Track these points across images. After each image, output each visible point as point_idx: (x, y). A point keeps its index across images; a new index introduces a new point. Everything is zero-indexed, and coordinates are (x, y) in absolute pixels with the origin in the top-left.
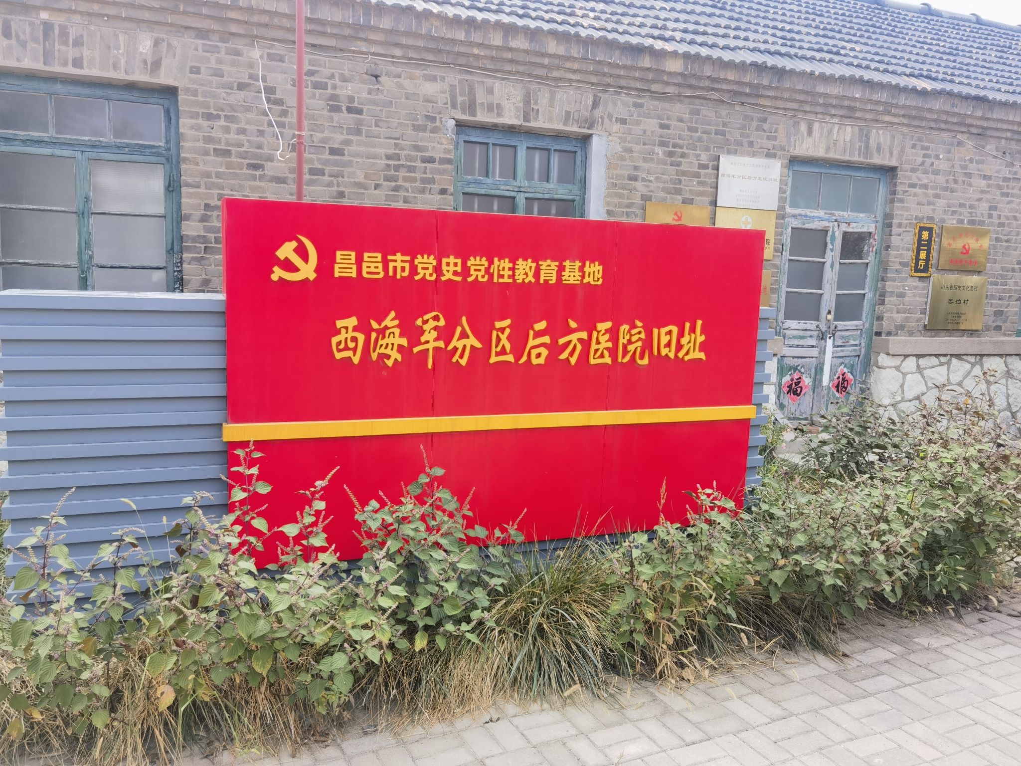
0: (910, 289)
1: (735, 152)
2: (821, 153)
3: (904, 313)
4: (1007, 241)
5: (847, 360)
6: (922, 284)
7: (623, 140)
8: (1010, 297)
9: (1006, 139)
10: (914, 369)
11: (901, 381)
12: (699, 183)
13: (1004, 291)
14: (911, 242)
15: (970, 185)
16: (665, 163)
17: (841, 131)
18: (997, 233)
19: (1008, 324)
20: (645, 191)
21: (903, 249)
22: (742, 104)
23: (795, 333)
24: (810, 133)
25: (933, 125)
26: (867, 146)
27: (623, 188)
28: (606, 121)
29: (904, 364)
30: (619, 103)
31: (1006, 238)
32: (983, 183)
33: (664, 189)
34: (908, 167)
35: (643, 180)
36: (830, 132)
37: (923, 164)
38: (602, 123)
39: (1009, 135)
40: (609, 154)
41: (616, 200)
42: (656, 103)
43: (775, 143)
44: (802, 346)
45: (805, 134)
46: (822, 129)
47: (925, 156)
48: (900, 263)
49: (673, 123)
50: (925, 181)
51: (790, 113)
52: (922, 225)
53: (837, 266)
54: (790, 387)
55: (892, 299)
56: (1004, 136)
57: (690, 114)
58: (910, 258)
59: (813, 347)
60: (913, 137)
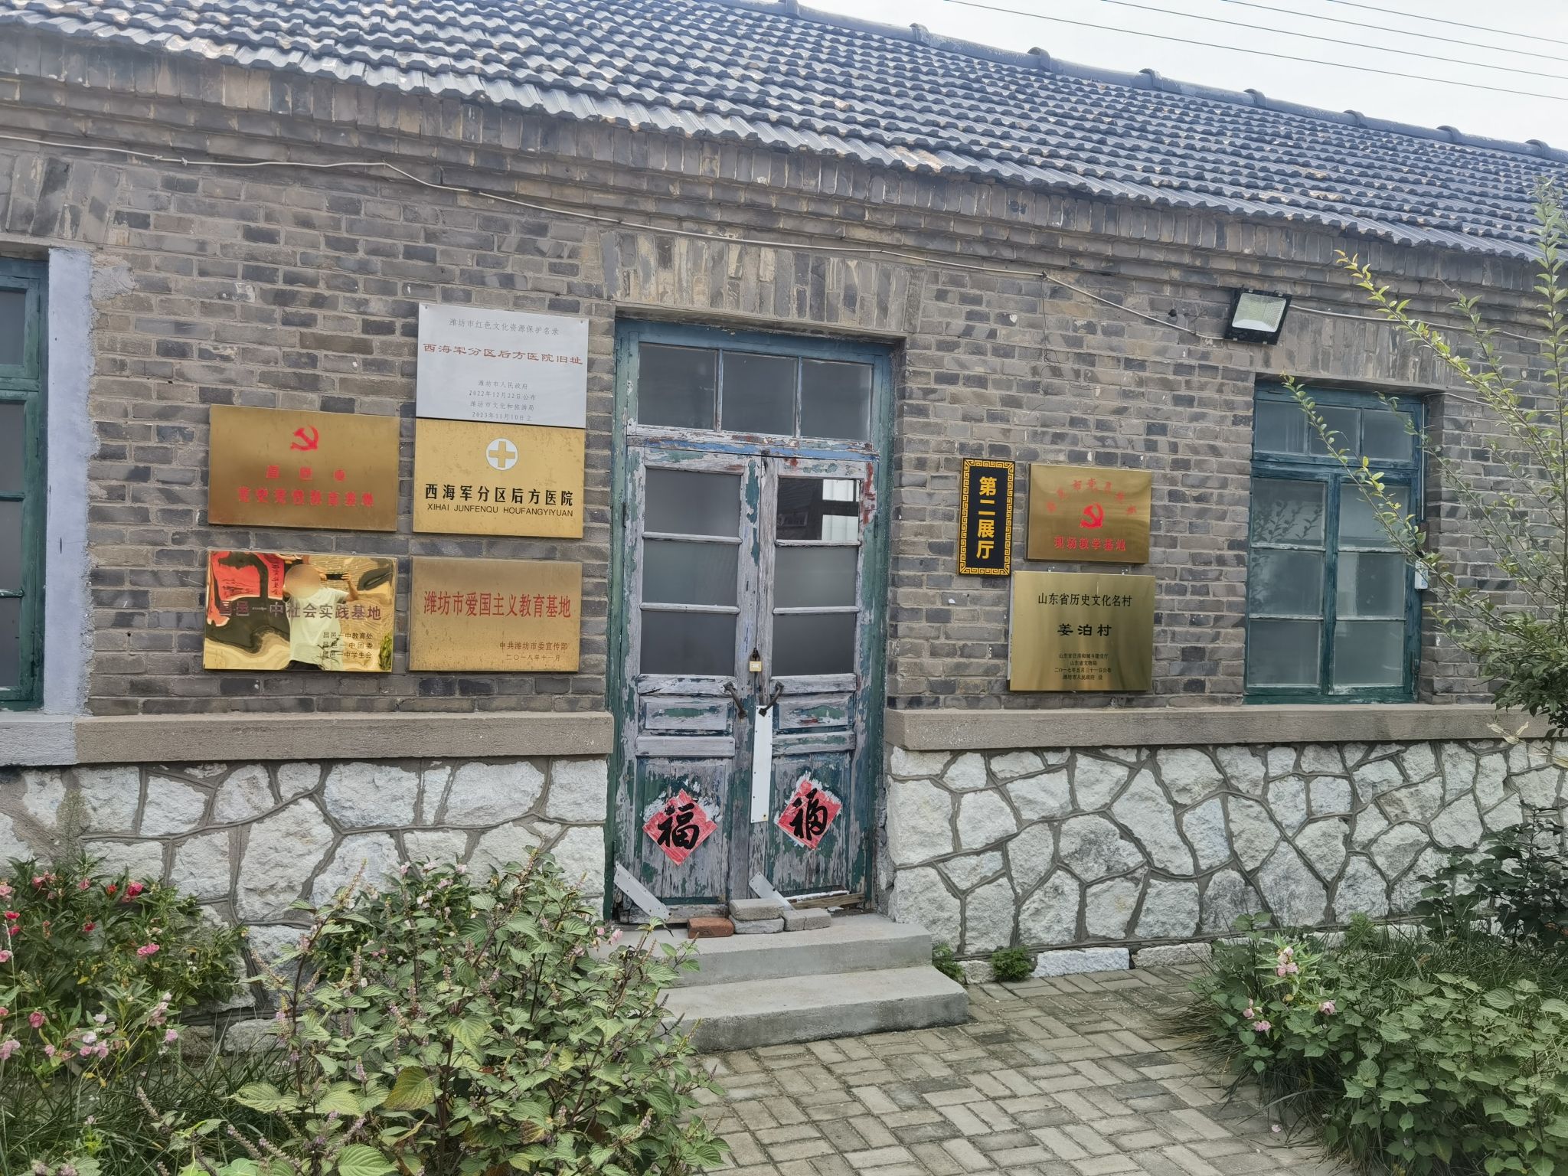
0: (961, 601)
1: (467, 298)
2: (699, 303)
3: (951, 654)
4: (1198, 499)
5: (818, 763)
6: (991, 593)
7: (137, 263)
8: (1217, 619)
9: (1174, 284)
10: (981, 780)
11: (948, 809)
12: (367, 365)
13: (1202, 606)
14: (956, 500)
15: (1094, 379)
16: (268, 318)
17: (747, 259)
18: (1173, 481)
19: (1220, 677)
20: (212, 381)
21: (934, 514)
22: (474, 192)
23: (671, 702)
24: (665, 259)
25: (982, 251)
26: (820, 292)
27: (145, 372)
28: (87, 219)
29: (953, 771)
30: (123, 180)
31: (1195, 493)
32: (1127, 376)
33: (264, 378)
34: (931, 339)
35: (204, 354)
36: (719, 259)
37: (968, 332)
38: (75, 223)
39: (1176, 274)
40: (97, 294)
41: (127, 401)
42: (233, 182)
43: (575, 280)
44: (693, 733)
45: (653, 262)
46: (697, 255)
47: (970, 316)
48: (932, 547)
49: (284, 229)
50: (979, 370)
51: (609, 218)
52: (979, 464)
53: (769, 554)
54: (665, 826)
55: (915, 625)
56: (1166, 277)
57: (331, 208)
58: (954, 534)
59: (719, 733)
60: (936, 276)
